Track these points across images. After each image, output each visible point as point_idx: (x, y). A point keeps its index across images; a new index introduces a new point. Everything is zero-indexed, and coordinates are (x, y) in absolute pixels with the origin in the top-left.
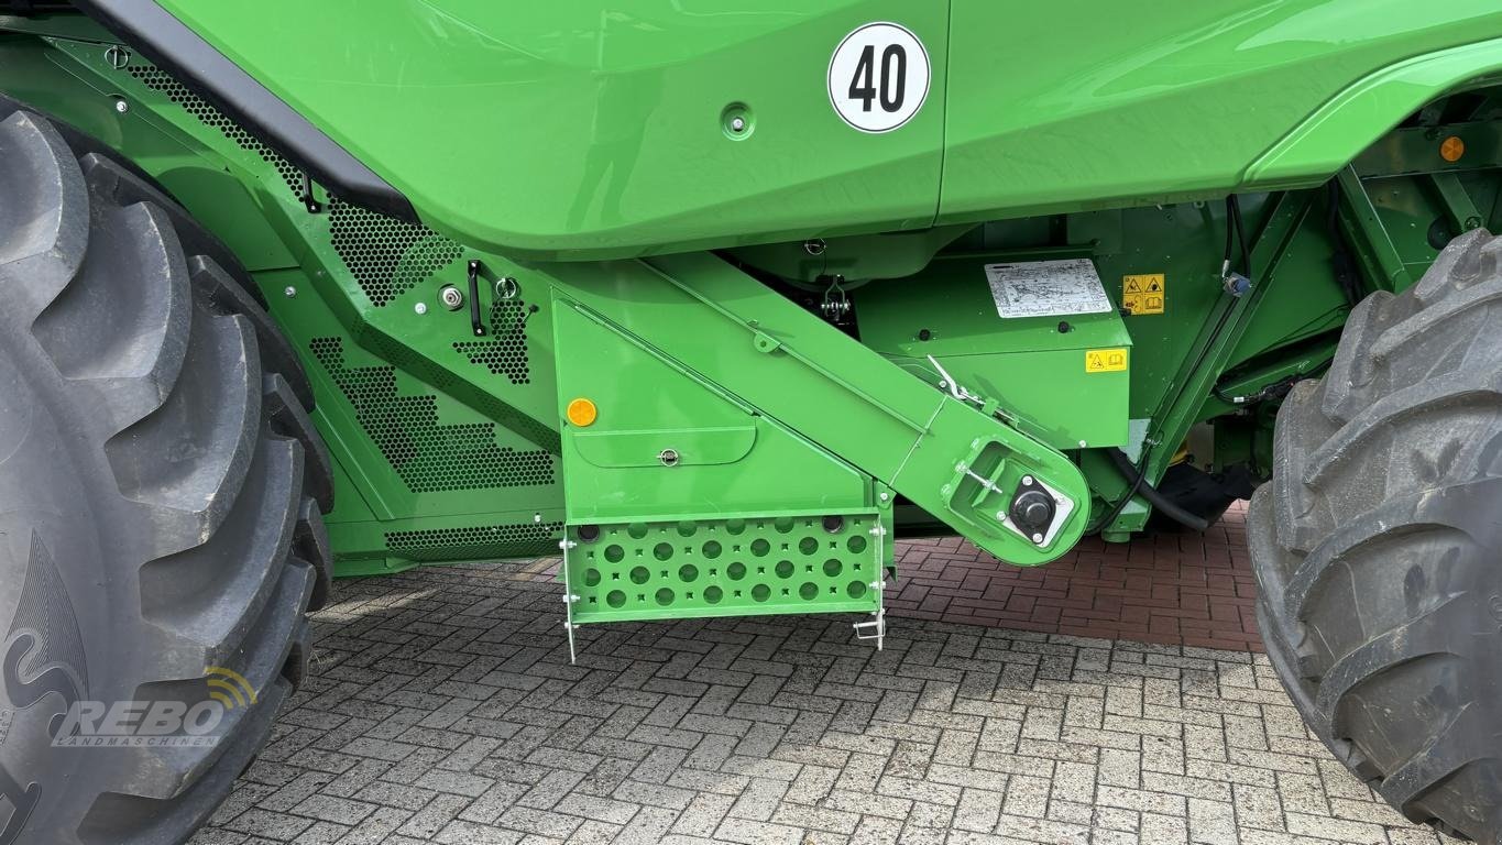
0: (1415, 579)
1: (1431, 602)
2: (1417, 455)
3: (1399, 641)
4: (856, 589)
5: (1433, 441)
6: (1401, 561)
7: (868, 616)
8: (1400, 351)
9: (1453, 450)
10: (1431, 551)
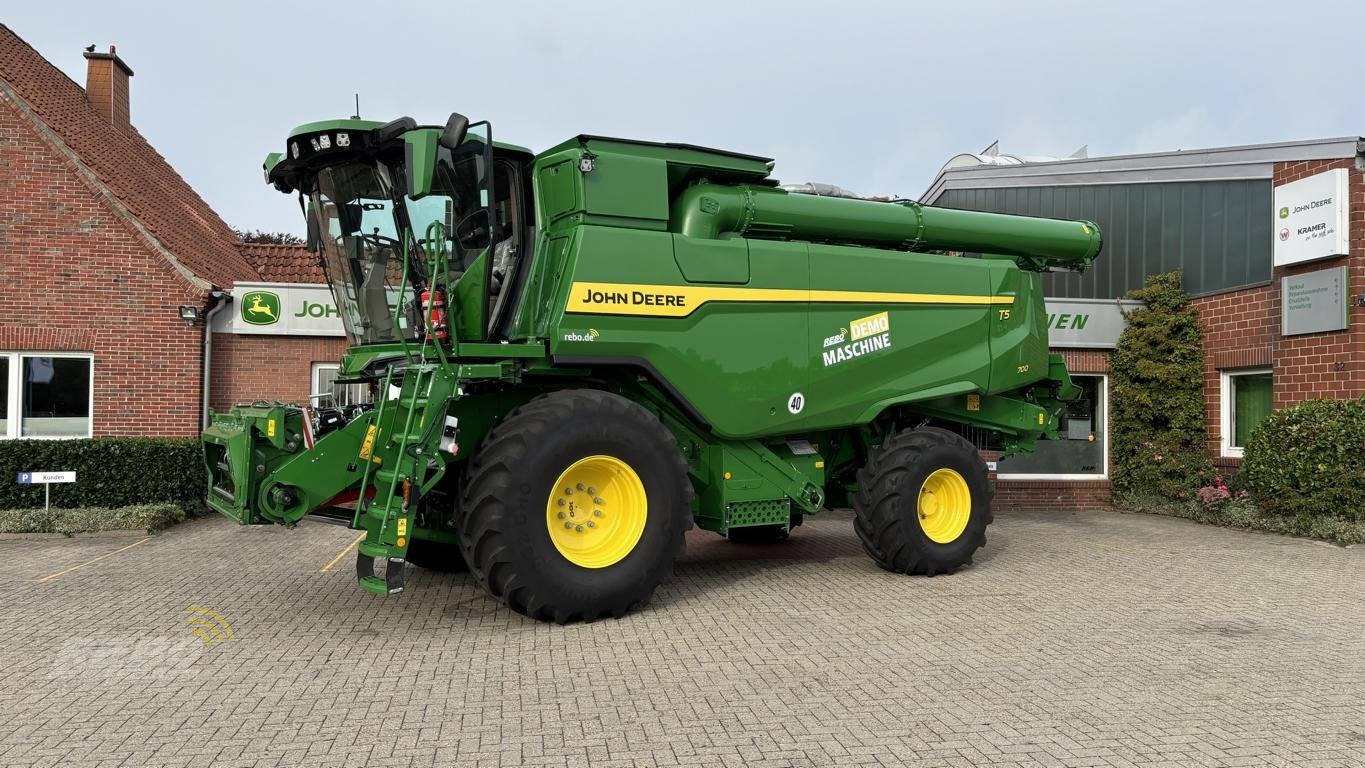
0: (893, 506)
1: (896, 509)
2: (890, 480)
3: (892, 517)
4: (782, 519)
5: (893, 477)
6: (889, 503)
7: (784, 525)
8: (884, 459)
9: (897, 479)
10: (896, 498)
